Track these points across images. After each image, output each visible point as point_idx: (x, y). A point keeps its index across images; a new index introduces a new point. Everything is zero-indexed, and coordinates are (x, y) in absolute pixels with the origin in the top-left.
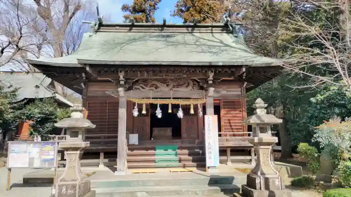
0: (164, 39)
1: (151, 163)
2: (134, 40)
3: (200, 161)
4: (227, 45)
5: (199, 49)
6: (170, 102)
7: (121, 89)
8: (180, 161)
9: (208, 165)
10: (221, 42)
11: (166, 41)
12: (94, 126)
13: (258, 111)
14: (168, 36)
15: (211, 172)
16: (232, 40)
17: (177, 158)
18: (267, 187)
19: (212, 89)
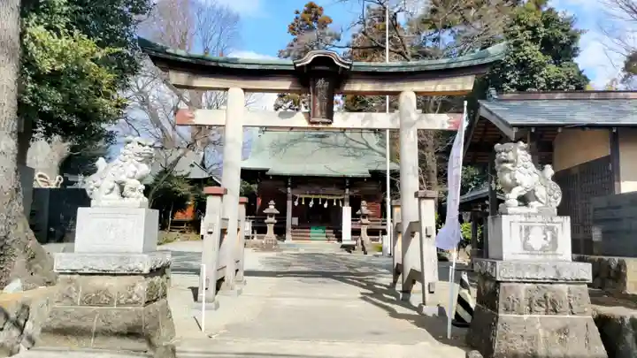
0: (319, 139)
1: (308, 237)
2: (295, 141)
3: (339, 237)
4: (370, 148)
5: (346, 152)
6: (320, 197)
7: (289, 189)
8: (327, 237)
9: (343, 238)
10: (367, 144)
11: (321, 142)
12: (278, 212)
13: (363, 208)
14: (323, 136)
15: (344, 243)
16: (376, 142)
17: (325, 235)
18: (362, 244)
19: (347, 190)
